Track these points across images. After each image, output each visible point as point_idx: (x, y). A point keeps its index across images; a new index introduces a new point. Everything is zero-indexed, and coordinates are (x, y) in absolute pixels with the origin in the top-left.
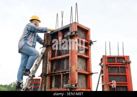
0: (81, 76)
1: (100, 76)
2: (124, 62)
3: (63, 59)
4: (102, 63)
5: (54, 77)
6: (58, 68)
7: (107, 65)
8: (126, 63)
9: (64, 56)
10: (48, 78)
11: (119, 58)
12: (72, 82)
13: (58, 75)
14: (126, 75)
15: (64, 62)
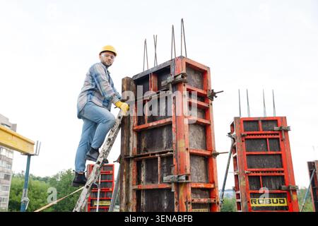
0: (197, 160)
1: (230, 157)
2: (276, 128)
3: (161, 127)
4: (232, 131)
5: (144, 163)
6: (151, 144)
7: (244, 136)
8: (280, 131)
9: (162, 122)
10: (132, 165)
11: (266, 121)
12: (180, 171)
13: (151, 159)
14: (280, 155)
15: (162, 134)
